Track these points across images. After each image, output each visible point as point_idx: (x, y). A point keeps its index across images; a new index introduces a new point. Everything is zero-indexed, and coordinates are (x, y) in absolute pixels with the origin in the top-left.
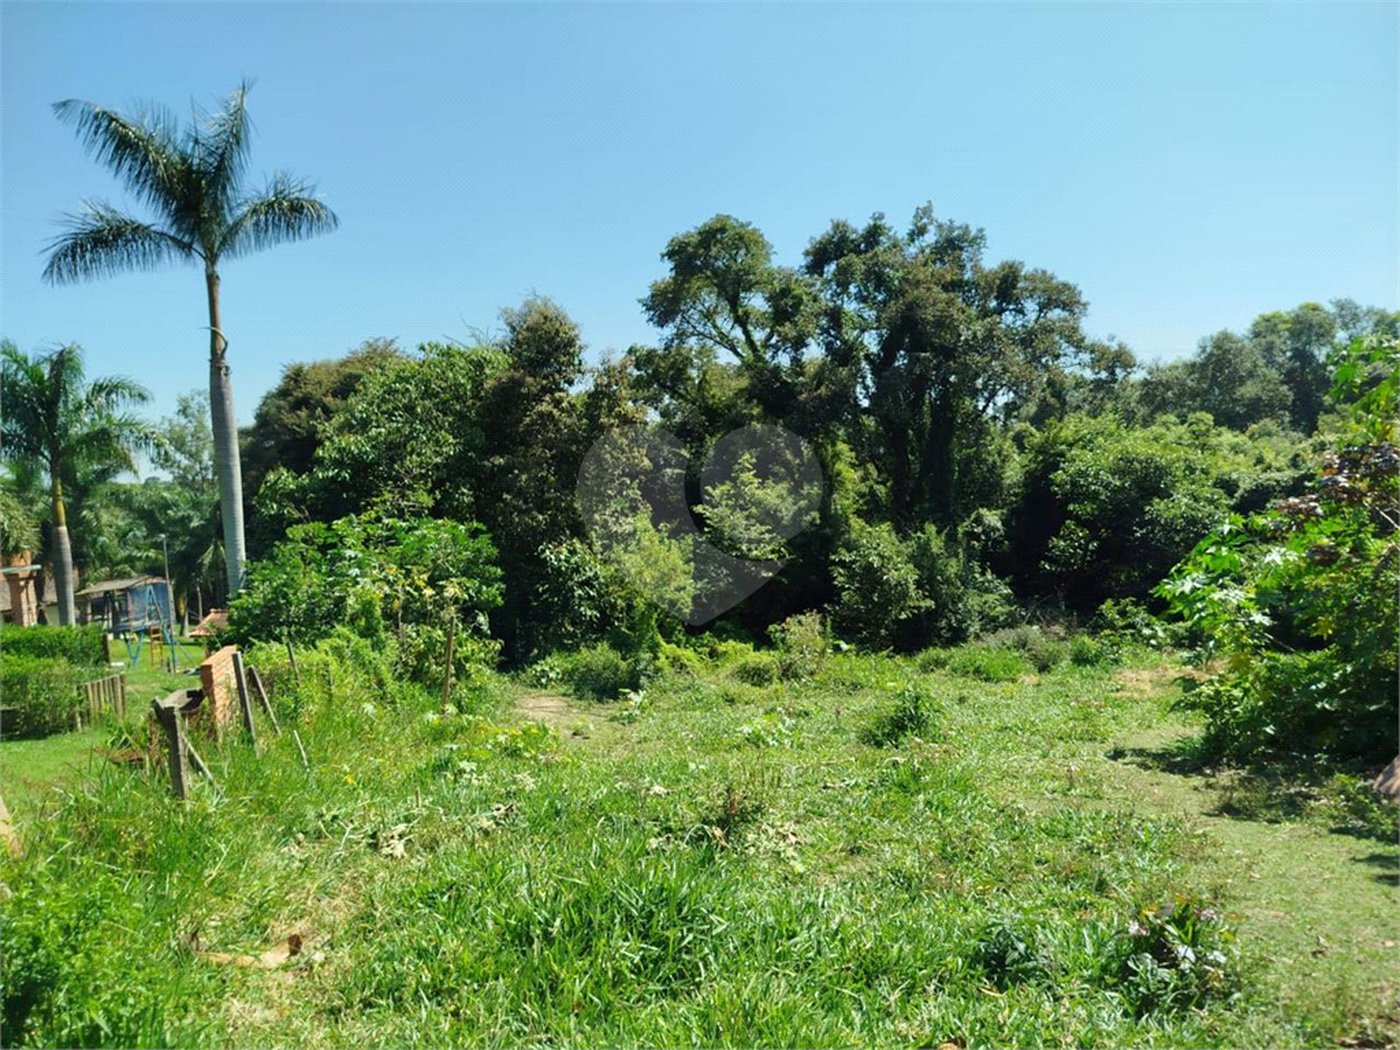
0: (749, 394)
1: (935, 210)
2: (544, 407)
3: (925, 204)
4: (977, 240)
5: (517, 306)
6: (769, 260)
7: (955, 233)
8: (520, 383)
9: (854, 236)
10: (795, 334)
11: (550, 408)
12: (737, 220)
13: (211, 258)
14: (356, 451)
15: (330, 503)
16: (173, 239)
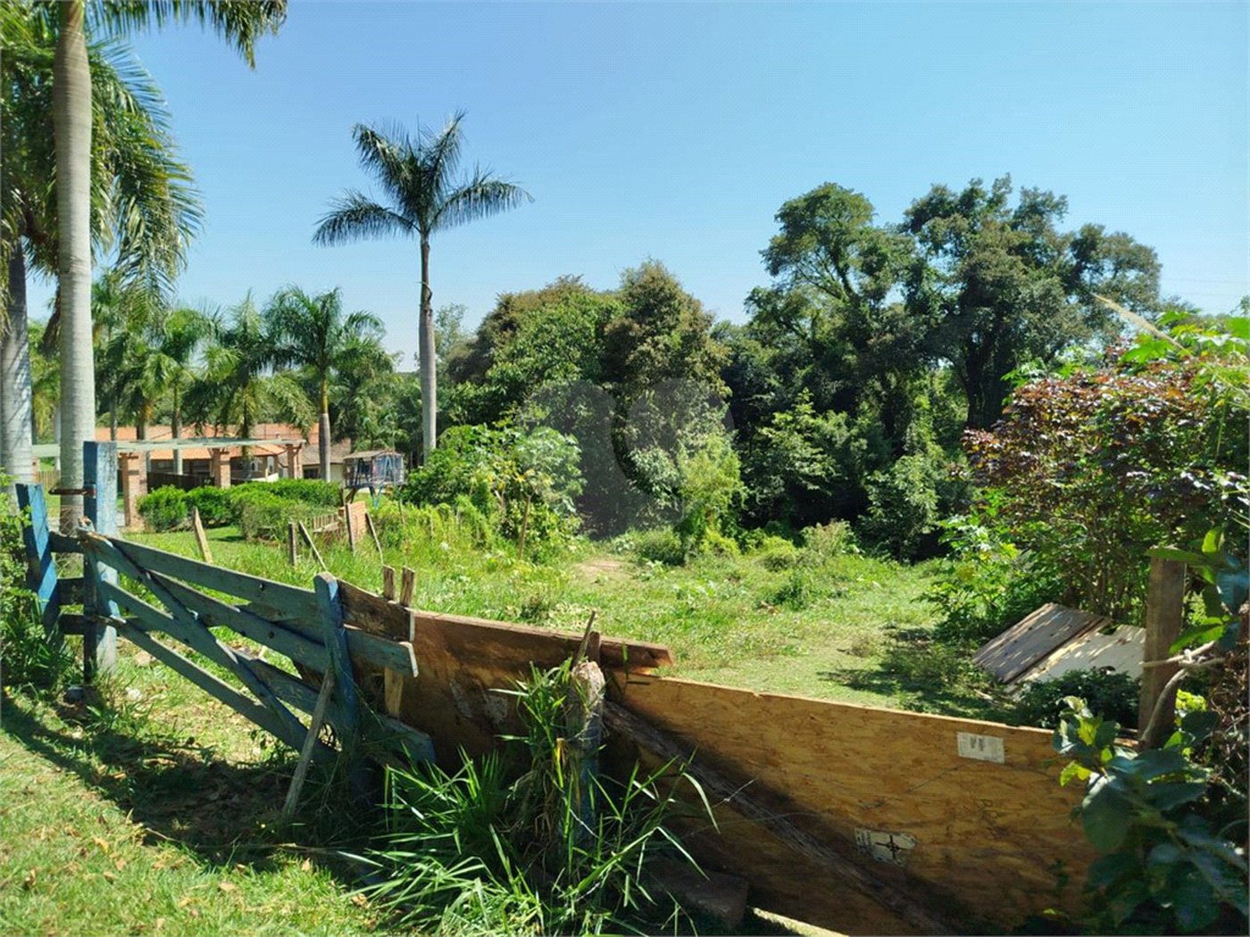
0: (842, 334)
1: (1013, 180)
2: (645, 347)
3: (1004, 176)
4: (1059, 206)
5: (637, 267)
6: (871, 221)
7: (1039, 199)
8: (630, 328)
9: (951, 199)
10: (874, 286)
11: (649, 348)
12: (841, 188)
13: (425, 233)
14: (512, 374)
15: (487, 412)
16: (400, 218)
